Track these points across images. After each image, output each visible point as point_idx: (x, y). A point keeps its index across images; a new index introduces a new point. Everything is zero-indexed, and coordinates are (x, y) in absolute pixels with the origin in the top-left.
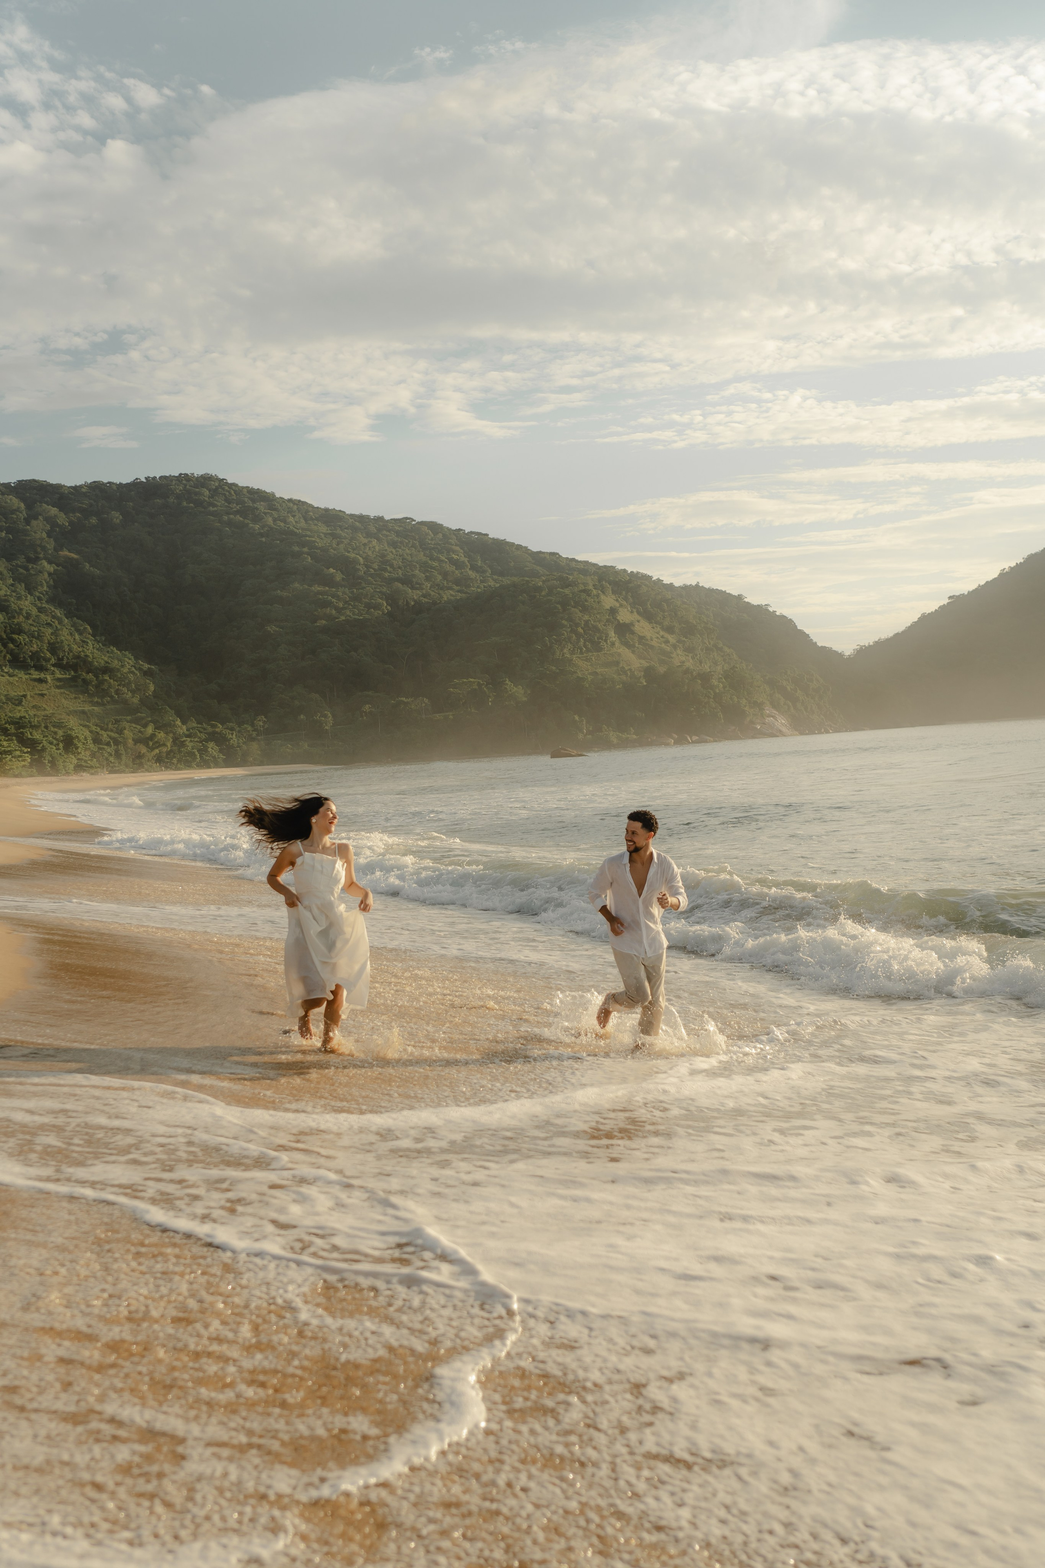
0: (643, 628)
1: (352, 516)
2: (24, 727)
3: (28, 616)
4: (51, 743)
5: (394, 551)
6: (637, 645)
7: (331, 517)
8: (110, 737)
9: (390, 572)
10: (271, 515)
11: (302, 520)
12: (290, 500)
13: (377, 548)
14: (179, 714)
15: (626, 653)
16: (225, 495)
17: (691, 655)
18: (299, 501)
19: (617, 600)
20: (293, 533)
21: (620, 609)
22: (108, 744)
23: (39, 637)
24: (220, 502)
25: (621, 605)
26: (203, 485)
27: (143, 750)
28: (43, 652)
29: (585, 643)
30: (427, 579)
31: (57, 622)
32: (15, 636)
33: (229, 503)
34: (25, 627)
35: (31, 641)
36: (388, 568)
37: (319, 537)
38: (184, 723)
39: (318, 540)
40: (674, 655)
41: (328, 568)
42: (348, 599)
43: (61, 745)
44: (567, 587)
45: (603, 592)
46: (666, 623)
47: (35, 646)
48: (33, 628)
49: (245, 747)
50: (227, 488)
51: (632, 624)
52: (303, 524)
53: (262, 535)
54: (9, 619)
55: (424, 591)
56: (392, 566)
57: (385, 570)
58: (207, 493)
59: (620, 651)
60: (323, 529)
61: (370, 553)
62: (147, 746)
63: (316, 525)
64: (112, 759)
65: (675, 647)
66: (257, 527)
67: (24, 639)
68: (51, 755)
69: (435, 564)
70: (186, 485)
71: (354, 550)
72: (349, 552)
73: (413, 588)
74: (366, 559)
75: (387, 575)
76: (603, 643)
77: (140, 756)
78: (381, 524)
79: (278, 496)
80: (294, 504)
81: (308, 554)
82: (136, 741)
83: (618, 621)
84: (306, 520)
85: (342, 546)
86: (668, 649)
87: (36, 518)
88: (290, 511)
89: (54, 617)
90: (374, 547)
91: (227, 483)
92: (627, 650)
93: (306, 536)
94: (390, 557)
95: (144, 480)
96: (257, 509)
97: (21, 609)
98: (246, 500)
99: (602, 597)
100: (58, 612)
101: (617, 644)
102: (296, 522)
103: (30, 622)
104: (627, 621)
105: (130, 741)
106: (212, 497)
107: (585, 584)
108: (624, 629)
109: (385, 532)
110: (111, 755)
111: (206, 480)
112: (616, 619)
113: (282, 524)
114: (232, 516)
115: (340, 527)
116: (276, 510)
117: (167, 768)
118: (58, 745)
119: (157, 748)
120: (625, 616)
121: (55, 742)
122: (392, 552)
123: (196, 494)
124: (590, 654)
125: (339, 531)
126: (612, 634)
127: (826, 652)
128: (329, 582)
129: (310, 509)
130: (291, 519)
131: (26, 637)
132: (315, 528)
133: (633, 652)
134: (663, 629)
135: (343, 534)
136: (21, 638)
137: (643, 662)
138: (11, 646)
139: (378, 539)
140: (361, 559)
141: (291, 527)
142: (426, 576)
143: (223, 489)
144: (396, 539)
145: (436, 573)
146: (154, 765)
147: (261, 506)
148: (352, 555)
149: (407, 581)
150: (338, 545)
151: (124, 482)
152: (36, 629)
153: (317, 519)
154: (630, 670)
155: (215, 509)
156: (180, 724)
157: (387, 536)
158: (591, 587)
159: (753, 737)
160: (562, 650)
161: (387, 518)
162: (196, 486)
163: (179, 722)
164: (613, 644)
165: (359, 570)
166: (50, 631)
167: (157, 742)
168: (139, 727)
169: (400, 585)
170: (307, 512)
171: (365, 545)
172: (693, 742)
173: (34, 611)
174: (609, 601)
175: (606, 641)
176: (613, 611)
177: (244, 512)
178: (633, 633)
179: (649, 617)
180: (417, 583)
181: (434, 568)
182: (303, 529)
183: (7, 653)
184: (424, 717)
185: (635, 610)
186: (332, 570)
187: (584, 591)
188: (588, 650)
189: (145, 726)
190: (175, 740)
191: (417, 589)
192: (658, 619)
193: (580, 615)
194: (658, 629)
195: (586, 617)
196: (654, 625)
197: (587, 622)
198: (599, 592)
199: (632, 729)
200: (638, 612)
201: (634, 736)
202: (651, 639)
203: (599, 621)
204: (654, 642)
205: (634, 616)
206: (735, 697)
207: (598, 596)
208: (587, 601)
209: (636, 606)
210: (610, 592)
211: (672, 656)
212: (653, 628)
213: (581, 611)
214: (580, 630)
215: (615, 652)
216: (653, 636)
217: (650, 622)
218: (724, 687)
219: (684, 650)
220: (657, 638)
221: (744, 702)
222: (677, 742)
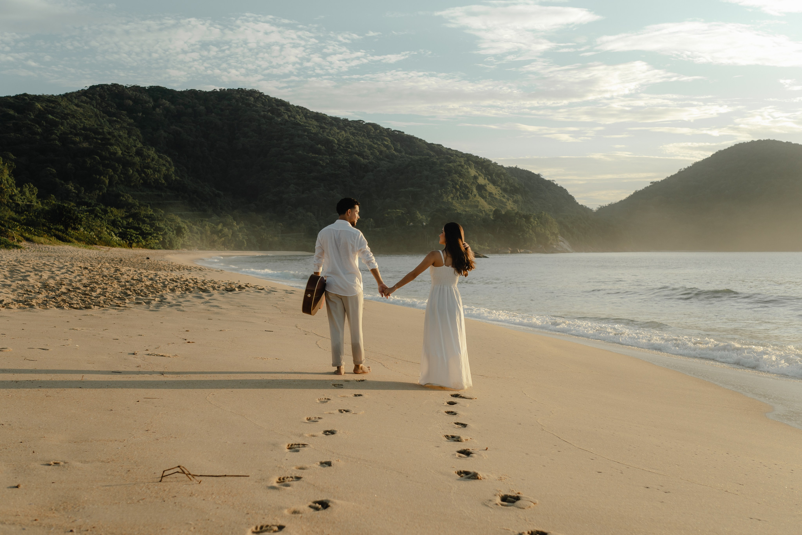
0: (491, 188)
1: (331, 117)
2: (155, 220)
3: (153, 160)
4: (170, 230)
5: (353, 138)
6: (488, 197)
7: (319, 118)
8: (198, 229)
9: (351, 149)
10: (287, 114)
11: (304, 118)
12: (298, 107)
13: (345, 136)
14: (235, 219)
15: (482, 202)
16: (262, 101)
17: (516, 205)
18: (302, 107)
19: (477, 172)
20: (298, 124)
21: (479, 177)
22: (197, 233)
23: (159, 171)
24: (259, 105)
25: (479, 175)
26: (251, 96)
27: (216, 237)
28: (161, 180)
29: (460, 194)
30: (372, 154)
31: (168, 164)
32: (146, 170)
33: (265, 106)
34: (152, 165)
35: (155, 173)
36: (351, 147)
37: (313, 127)
38: (237, 224)
39: (312, 129)
40: (507, 204)
41: (318, 145)
42: (328, 162)
43: (175, 232)
44: (450, 162)
45: (469, 167)
46: (503, 186)
47: (156, 176)
48: (155, 166)
49: (271, 239)
50: (263, 97)
51: (485, 185)
52: (304, 120)
53: (281, 124)
54: (142, 160)
55: (370, 160)
56: (352, 145)
57: (349, 147)
58: (253, 99)
59: (479, 200)
60: (316, 123)
61: (341, 137)
62: (218, 235)
63: (311, 121)
64: (199, 242)
65: (508, 199)
66: (279, 120)
67: (151, 172)
68: (169, 238)
69: (376, 146)
70: (241, 95)
71: (332, 135)
72: (329, 136)
73: (364, 158)
74: (339, 141)
75: (350, 150)
76: (470, 195)
77: (214, 241)
78: (347, 122)
79: (291, 104)
80: (300, 109)
81: (307, 136)
82: (213, 232)
83: (478, 184)
84: (306, 118)
85: (325, 134)
86: (505, 200)
87: (159, 107)
88: (297, 112)
89: (167, 161)
90: (343, 135)
91: (264, 95)
92: (482, 199)
93: (306, 126)
94: (352, 140)
95: (219, 91)
96: (280, 110)
97: (150, 156)
98: (274, 104)
99: (470, 170)
100: (169, 159)
101: (477, 196)
102: (301, 118)
103: (154, 162)
104: (483, 184)
105: (209, 232)
106: (255, 102)
107: (460, 162)
108: (481, 188)
109: (348, 127)
110: (198, 239)
111: (252, 93)
112: (477, 182)
113: (293, 119)
114: (266, 113)
115: (324, 123)
116: (290, 111)
117: (228, 249)
118: (173, 232)
119: (223, 237)
120: (482, 181)
121: (171, 230)
122: (352, 138)
123: (247, 99)
124: (463, 200)
125: (324, 125)
126: (475, 190)
127: (584, 208)
128: (319, 152)
129: (308, 112)
130: (298, 117)
131: (151, 171)
132: (311, 122)
133: (486, 201)
134: (501, 189)
135: (326, 127)
136: (149, 171)
137: (491, 206)
138: (143, 175)
139: (345, 131)
140: (336, 140)
141: (298, 121)
142: (371, 152)
143: (262, 98)
144: (354, 131)
145: (376, 151)
146: (221, 247)
147: (282, 109)
148: (331, 138)
149: (360, 154)
150: (323, 132)
151: (208, 91)
152: (157, 167)
153: (312, 118)
154: (484, 210)
155: (257, 108)
156: (236, 225)
157: (350, 129)
158: (463, 164)
159: (553, 252)
160: (447, 197)
161: (350, 120)
162: (247, 96)
163: (235, 224)
164: (475, 196)
165: (334, 146)
166: (165, 168)
167: (223, 234)
168: (213, 225)
169: (357, 156)
170: (307, 113)
171: (338, 133)
172: (521, 253)
173: (156, 157)
174: (473, 172)
175: (471, 194)
176: (475, 178)
177: (272, 111)
178: (486, 190)
179: (494, 183)
180: (366, 156)
181: (375, 148)
182: (304, 123)
183: (141, 179)
184: (370, 229)
185: (486, 178)
186: (319, 146)
187: (459, 166)
188: (462, 198)
189: (217, 224)
190: (233, 233)
191: (366, 159)
192: (499, 183)
193: (458, 178)
194: (499, 189)
195: (461, 180)
196: (497, 187)
197: (461, 183)
198: (468, 167)
199: (486, 243)
200: (488, 179)
201: (488, 248)
202: (496, 195)
203: (468, 182)
204: (497, 197)
205: (486, 182)
206: (543, 229)
207: (467, 169)
208: (462, 171)
209: (487, 176)
210: (473, 167)
211: (506, 204)
212: (496, 188)
213: (458, 176)
214: (458, 187)
215: (476, 200)
216: (497, 193)
217: (494, 185)
218: (537, 224)
219: (513, 202)
220: (499, 194)
221: (548, 232)
222: (512, 252)
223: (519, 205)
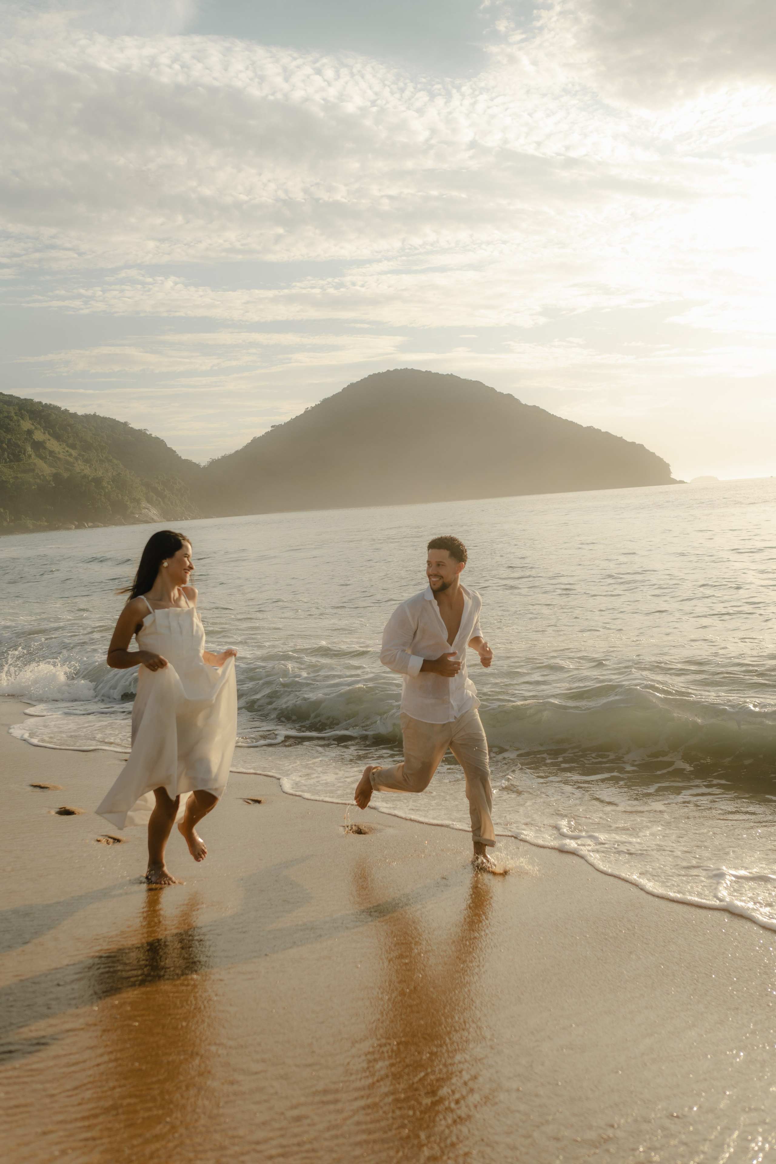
0: (53, 445)
6: (48, 457)
15: (40, 463)
17: (88, 465)
19: (33, 424)
21: (35, 431)
25: (36, 428)
29: (8, 455)
40: (76, 465)
45: (22, 418)
46: (70, 441)
51: (44, 442)
59: (36, 461)
65: (76, 459)
76: (22, 456)
83: (34, 440)
86: (71, 460)
92: (40, 461)
99: (22, 422)
101: (33, 456)
104: (41, 440)
107: (9, 412)
108: (38, 446)
112: (32, 438)
120: (39, 436)
124: (13, 463)
126: (29, 449)
127: (188, 463)
133: (45, 462)
134: (67, 445)
137: (53, 469)
154: (43, 475)
158: (13, 414)
159: (133, 524)
164: (30, 456)
172: (89, 527)
174: (26, 425)
175: (24, 454)
176: (30, 432)
178: (45, 448)
179: (58, 437)
185: (46, 432)
187: (7, 417)
188: (11, 461)
192: (64, 438)
193: (4, 434)
194: (64, 446)
195: (9, 436)
196: (61, 443)
197: (9, 440)
198: (20, 418)
199: (44, 518)
200: (49, 434)
201: (46, 524)
202: (59, 453)
203: (20, 439)
204: (61, 456)
205: (47, 436)
206: (120, 496)
207: (18, 421)
208: (9, 424)
209: (48, 429)
210: (28, 418)
211: (74, 465)
212: (60, 445)
213: (5, 432)
214: (5, 446)
215: (32, 462)
216: (61, 451)
217: (58, 441)
218: (112, 488)
219: (84, 461)
220: (63, 452)
221: (126, 498)
222: (77, 527)
223: (92, 465)
